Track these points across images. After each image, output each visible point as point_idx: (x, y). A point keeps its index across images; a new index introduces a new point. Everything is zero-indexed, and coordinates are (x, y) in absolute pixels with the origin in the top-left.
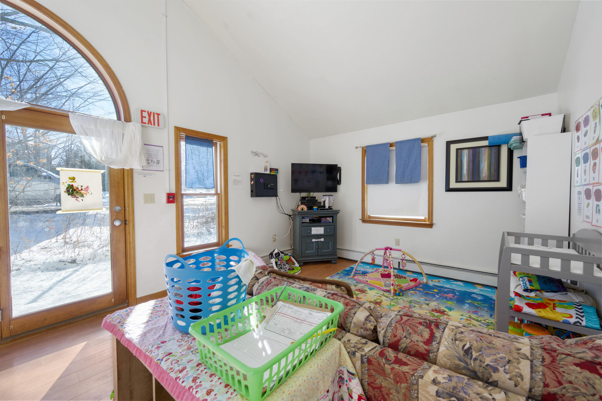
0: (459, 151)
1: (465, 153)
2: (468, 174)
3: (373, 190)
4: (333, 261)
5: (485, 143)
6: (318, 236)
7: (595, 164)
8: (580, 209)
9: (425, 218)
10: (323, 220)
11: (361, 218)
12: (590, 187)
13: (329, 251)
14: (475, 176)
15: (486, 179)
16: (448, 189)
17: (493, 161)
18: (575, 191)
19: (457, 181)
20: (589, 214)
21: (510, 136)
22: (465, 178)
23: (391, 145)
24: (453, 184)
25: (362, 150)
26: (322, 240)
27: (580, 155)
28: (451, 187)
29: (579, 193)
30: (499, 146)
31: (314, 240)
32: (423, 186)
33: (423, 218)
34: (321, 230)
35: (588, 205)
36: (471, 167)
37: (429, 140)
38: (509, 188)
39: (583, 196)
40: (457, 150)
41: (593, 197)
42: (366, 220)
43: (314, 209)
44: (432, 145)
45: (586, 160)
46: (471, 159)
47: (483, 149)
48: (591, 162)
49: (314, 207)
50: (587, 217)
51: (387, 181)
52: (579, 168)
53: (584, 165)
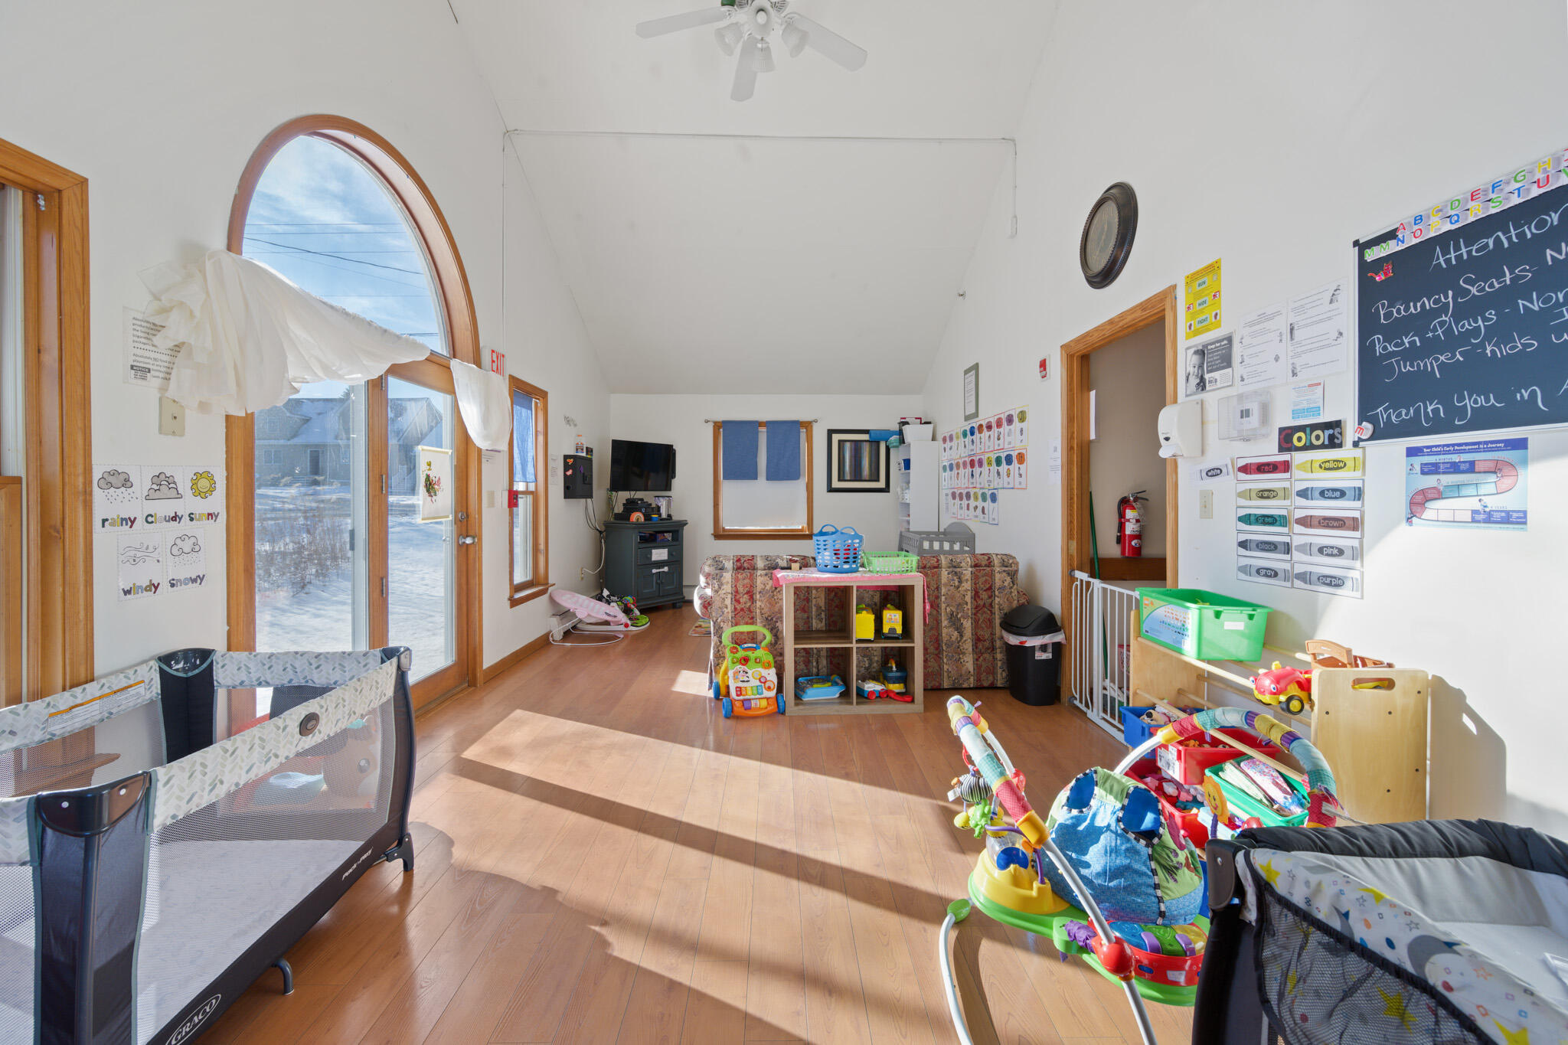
0: (841, 443)
1: (848, 445)
2: (850, 473)
3: (729, 488)
4: (678, 604)
5: (865, 437)
6: (660, 564)
7: (958, 473)
8: (947, 508)
9: (803, 527)
10: (660, 537)
11: (712, 532)
12: (955, 490)
13: (672, 587)
14: (857, 476)
15: (867, 479)
16: (831, 490)
17: (874, 459)
18: (943, 493)
19: (840, 480)
20: (955, 511)
21: (891, 433)
22: (848, 477)
23: (760, 424)
24: (836, 484)
25: (714, 426)
26: (666, 569)
27: (947, 464)
28: (833, 486)
29: (947, 495)
30: (878, 443)
31: (654, 571)
32: (801, 485)
33: (800, 527)
34: (664, 553)
35: (954, 505)
36: (853, 463)
37: (808, 425)
38: (886, 489)
39: (950, 496)
40: (840, 441)
41: (958, 498)
42: (720, 535)
43: (655, 519)
44: (812, 431)
45: (951, 469)
46: (853, 453)
47: (865, 443)
48: (955, 471)
49: (653, 516)
50: (954, 514)
51: (754, 476)
52: (946, 474)
53: (950, 473)
